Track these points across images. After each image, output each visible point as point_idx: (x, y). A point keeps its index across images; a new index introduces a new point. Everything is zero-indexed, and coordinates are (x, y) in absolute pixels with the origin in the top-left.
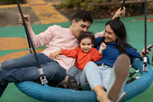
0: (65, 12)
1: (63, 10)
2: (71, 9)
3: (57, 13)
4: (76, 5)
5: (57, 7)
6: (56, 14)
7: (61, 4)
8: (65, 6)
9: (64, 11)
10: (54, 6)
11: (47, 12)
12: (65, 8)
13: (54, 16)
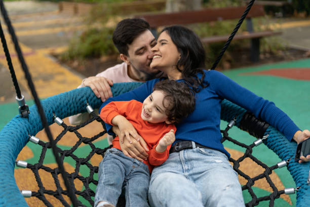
4: (106, 50)
5: (60, 58)
7: (71, 51)
8: (79, 55)
13: (59, 78)
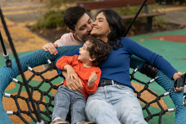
0: (45, 34)
1: (41, 32)
2: (54, 30)
3: (35, 35)
4: (60, 24)
5: (32, 28)
6: (33, 38)
7: (38, 24)
8: (43, 26)
9: (43, 32)
10: (29, 27)
11: (20, 35)
12: (44, 28)
13: (32, 40)
